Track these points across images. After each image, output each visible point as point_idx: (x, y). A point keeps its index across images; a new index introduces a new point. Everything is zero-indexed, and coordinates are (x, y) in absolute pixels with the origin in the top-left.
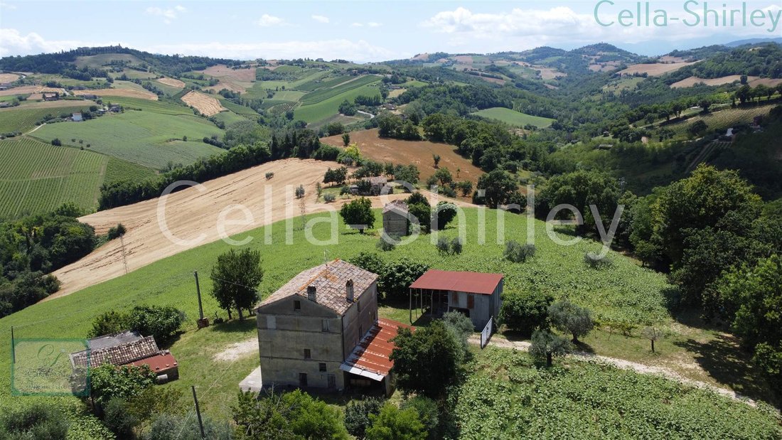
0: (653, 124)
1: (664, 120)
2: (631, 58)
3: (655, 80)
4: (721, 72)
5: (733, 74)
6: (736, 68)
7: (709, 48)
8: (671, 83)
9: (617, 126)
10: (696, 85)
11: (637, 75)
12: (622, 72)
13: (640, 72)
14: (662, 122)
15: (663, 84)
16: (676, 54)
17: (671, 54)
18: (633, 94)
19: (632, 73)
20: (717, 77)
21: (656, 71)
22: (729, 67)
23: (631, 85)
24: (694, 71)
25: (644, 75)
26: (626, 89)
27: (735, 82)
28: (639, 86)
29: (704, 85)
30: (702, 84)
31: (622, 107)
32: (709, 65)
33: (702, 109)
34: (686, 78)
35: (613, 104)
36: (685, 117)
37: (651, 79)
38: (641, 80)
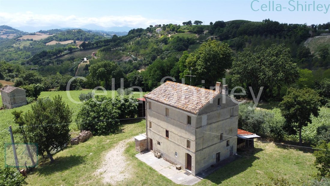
0: (51, 58)
1: (55, 57)
2: (21, 33)
3: (38, 42)
4: (65, 39)
5: (70, 40)
6: (70, 37)
7: (55, 30)
8: (46, 43)
9: (35, 60)
10: (57, 44)
11: (28, 40)
12: (21, 38)
13: (29, 39)
14: (54, 57)
15: (42, 44)
16: (41, 32)
17: (40, 32)
18: (29, 48)
19: (26, 39)
20: (64, 41)
21: (37, 38)
22: (68, 37)
23: (28, 44)
24: (54, 38)
25: (32, 40)
26: (25, 46)
27: (72, 43)
28: (31, 44)
29: (60, 44)
30: (59, 43)
31: (27, 53)
32: (60, 36)
33: (70, 51)
34: (51, 41)
35: (22, 52)
36: (64, 55)
37: (35, 41)
38: (31, 42)
